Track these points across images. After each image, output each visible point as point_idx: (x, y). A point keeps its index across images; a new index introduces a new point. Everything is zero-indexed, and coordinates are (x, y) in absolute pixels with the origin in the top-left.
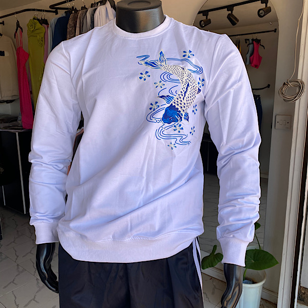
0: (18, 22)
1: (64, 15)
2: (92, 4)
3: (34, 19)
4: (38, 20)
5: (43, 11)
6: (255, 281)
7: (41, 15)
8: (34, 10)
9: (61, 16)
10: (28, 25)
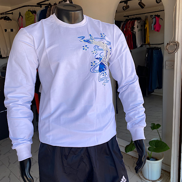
0: (20, 13)
1: (45, 8)
2: (59, 2)
3: (29, 11)
4: (31, 11)
5: (34, 6)
6: (158, 159)
7: (32, 9)
8: (28, 6)
9: (43, 9)
10: (25, 14)
